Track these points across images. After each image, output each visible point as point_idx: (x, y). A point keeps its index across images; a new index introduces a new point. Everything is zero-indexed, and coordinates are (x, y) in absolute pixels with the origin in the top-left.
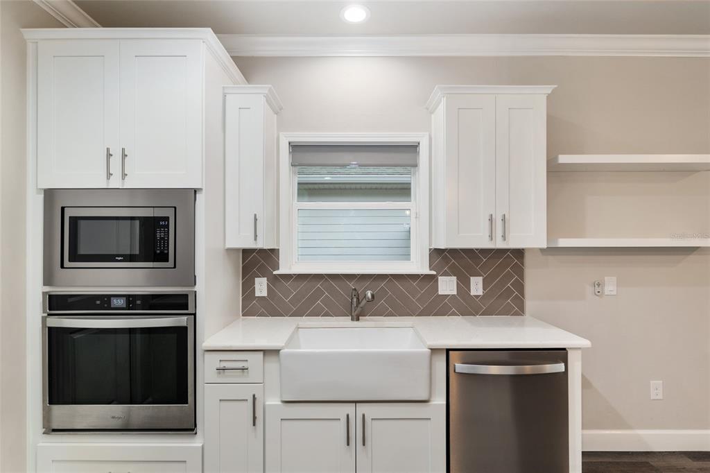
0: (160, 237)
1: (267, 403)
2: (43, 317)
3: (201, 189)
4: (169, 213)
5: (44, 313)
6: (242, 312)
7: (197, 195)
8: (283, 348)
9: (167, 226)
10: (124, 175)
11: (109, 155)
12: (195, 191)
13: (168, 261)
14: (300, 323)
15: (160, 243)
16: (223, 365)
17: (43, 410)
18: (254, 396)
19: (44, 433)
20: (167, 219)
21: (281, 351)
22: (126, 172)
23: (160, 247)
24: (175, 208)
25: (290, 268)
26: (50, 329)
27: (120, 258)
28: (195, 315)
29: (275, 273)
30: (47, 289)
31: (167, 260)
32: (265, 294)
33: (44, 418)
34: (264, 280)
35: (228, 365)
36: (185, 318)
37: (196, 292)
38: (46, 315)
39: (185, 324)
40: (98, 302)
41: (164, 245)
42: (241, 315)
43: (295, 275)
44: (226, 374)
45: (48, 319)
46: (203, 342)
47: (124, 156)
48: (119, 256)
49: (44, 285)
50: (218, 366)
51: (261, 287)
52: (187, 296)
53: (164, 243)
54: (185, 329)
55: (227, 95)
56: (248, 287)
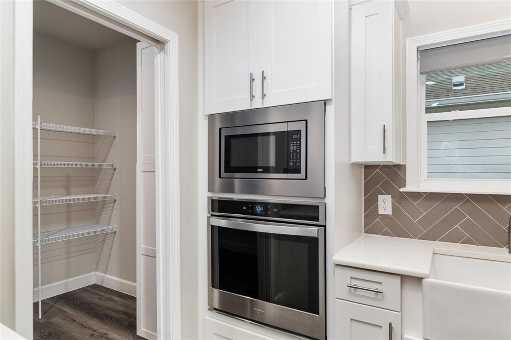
0: (293, 150)
1: (405, 336)
2: (208, 217)
3: (330, 100)
4: (300, 126)
5: (208, 213)
6: (365, 228)
7: (327, 107)
8: (427, 276)
9: (299, 140)
10: (264, 96)
11: (252, 80)
12: (325, 102)
13: (300, 173)
14: (435, 248)
15: (293, 155)
16: (354, 283)
17: (208, 291)
18: (390, 325)
19: (209, 309)
20: (299, 132)
21: (424, 280)
22: (265, 93)
23: (293, 159)
24: (306, 121)
25: (418, 187)
26: (212, 227)
27: (261, 170)
28: (325, 226)
29: (402, 190)
30: (210, 195)
31: (299, 171)
32: (389, 212)
33: (209, 297)
34: (388, 198)
35: (360, 284)
36: (316, 229)
37: (326, 204)
38: (210, 215)
39: (316, 235)
40: (244, 208)
41: (297, 157)
42: (363, 231)
43: (425, 193)
44: (357, 293)
45: (211, 218)
46: (334, 255)
47: (264, 78)
48: (260, 168)
49: (209, 191)
50: (349, 284)
51: (385, 205)
52: (318, 207)
53: (297, 155)
54: (316, 240)
55: (352, 7)
56: (370, 204)
